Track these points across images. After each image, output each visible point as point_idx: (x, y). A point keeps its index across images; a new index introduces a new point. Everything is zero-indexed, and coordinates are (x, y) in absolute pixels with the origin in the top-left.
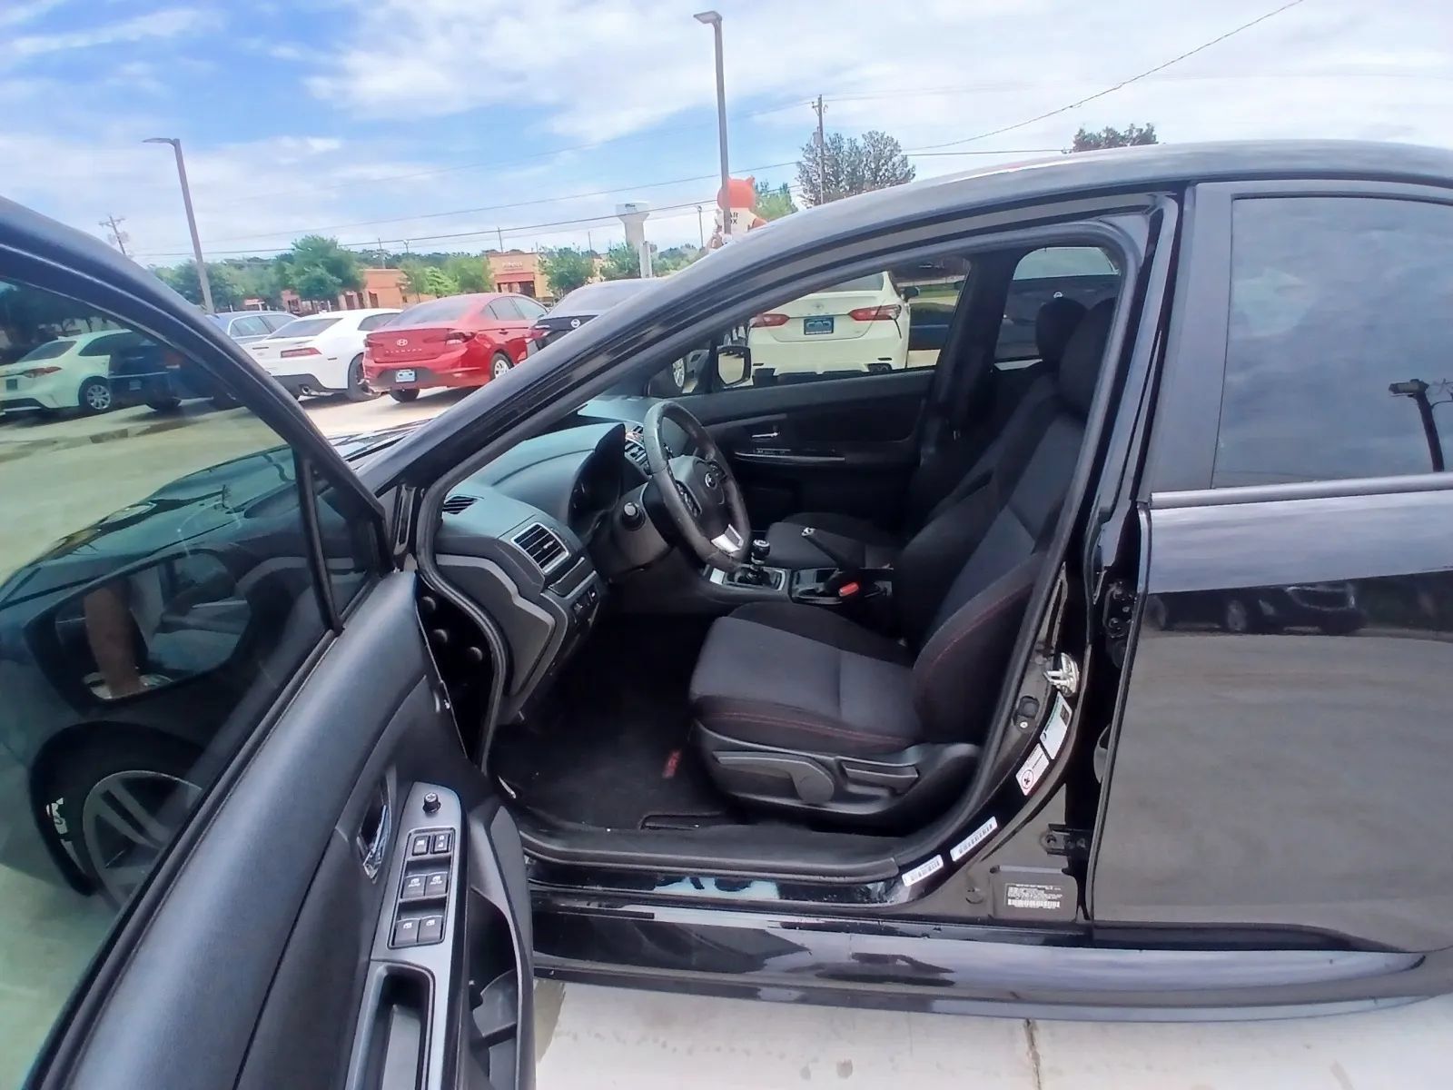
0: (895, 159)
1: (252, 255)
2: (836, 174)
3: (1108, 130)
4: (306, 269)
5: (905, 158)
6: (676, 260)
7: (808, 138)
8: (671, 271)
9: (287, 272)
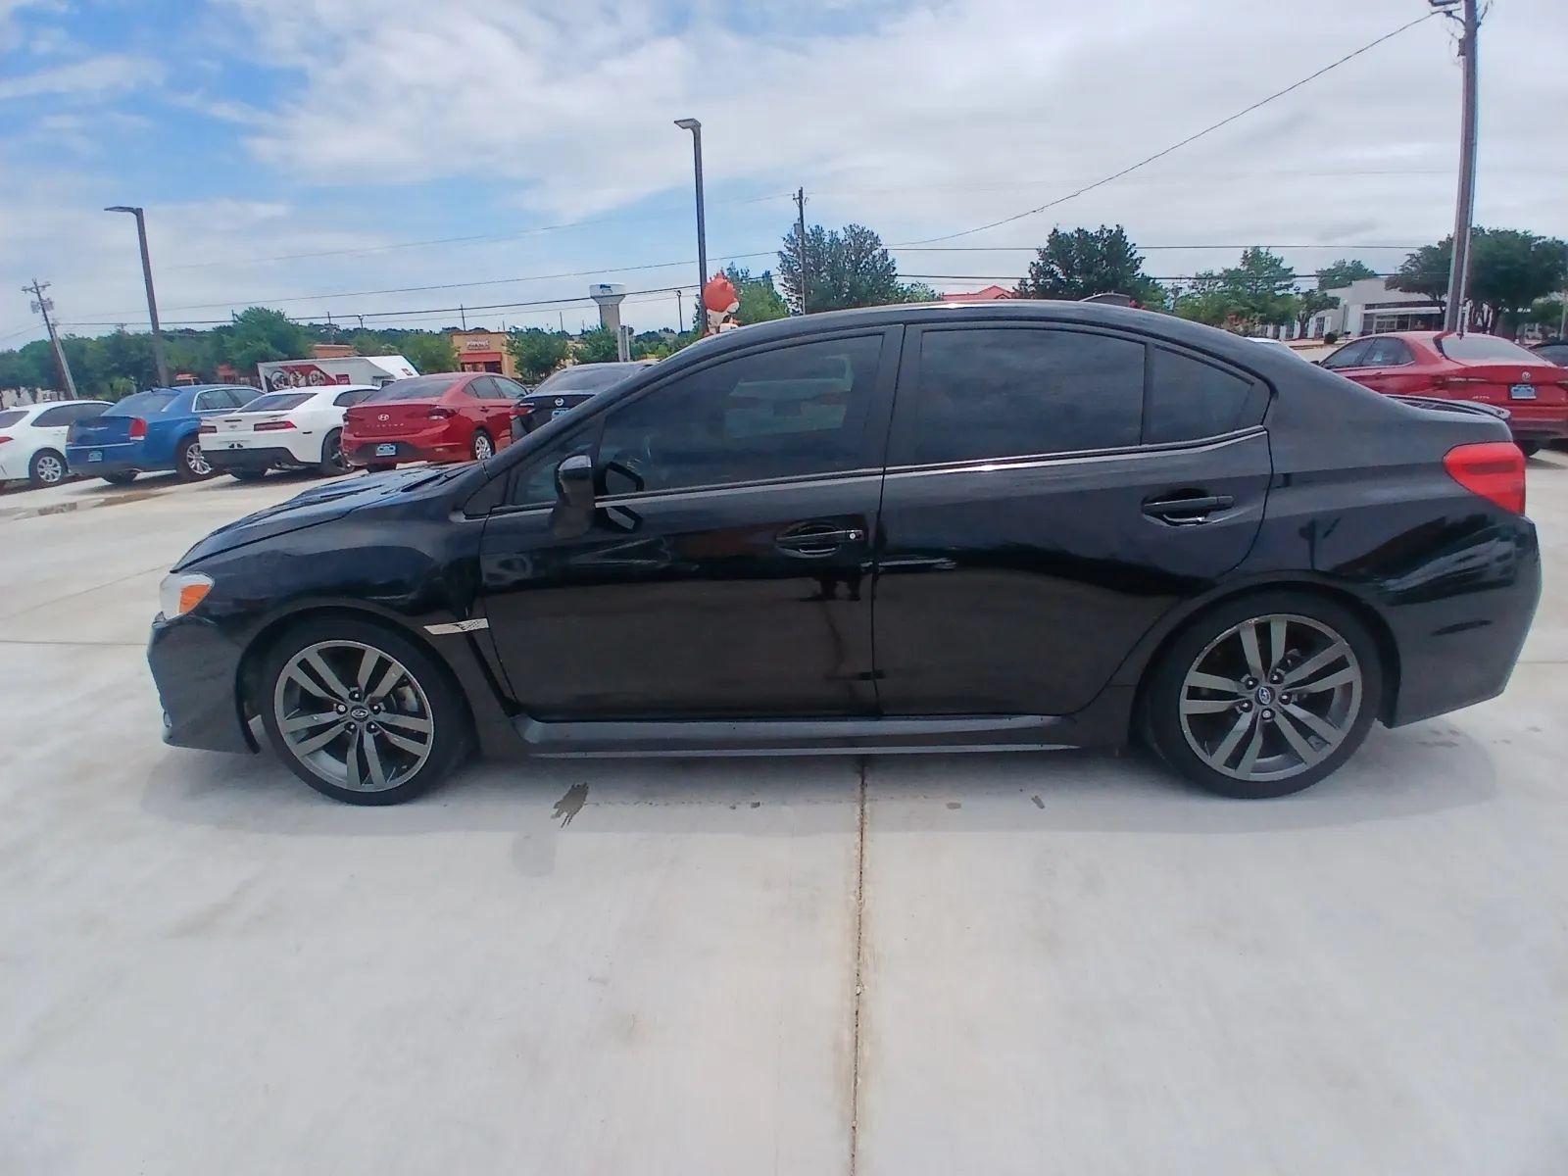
0: (875, 253)
1: (183, 327)
2: (817, 266)
3: (1079, 231)
4: (249, 344)
5: (885, 252)
6: (655, 343)
7: (788, 229)
8: (648, 355)
9: (227, 345)
